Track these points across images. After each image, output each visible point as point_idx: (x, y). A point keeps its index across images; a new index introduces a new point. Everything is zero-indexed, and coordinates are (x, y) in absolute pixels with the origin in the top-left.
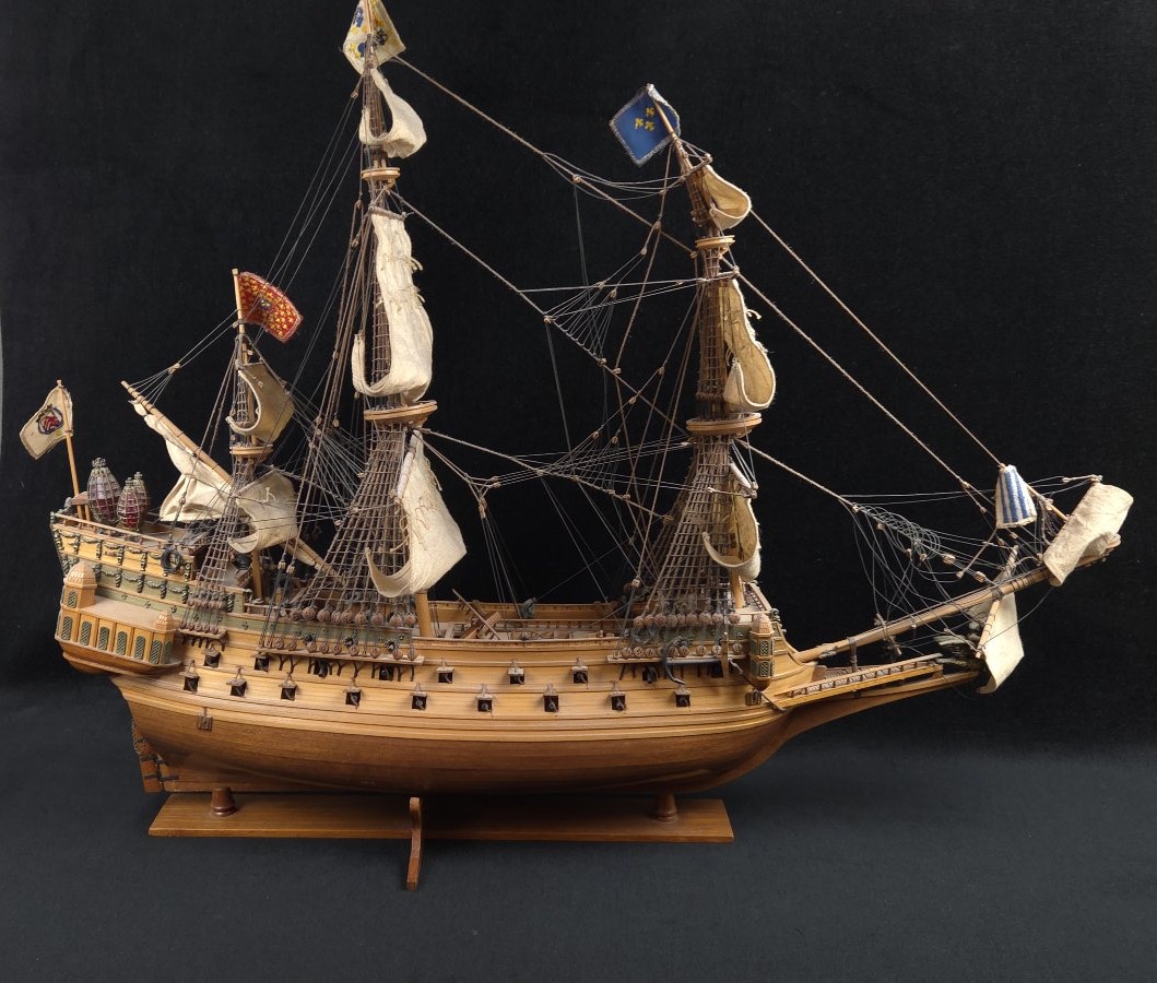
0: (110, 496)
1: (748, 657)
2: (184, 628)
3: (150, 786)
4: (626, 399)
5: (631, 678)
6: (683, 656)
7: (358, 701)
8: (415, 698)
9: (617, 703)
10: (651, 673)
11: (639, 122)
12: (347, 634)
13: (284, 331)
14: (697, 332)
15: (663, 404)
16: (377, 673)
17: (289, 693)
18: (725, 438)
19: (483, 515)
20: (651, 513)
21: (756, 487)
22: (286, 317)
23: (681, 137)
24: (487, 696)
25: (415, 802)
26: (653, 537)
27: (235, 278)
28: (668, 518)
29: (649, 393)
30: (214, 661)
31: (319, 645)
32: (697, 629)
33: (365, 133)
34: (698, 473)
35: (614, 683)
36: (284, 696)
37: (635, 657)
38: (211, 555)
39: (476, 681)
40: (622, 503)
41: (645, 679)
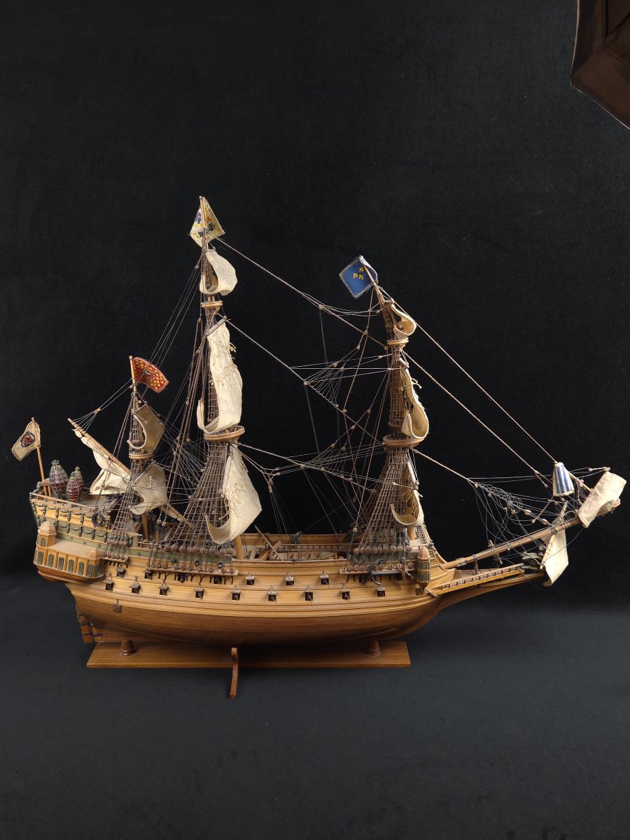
0: (62, 481)
1: (416, 570)
2: (106, 556)
3: (87, 640)
4: (349, 427)
5: (352, 581)
6: (381, 569)
7: (202, 596)
8: (234, 594)
9: (345, 595)
10: (363, 579)
11: (355, 275)
12: (196, 559)
13: (159, 388)
14: (388, 388)
15: (370, 429)
16: (213, 580)
17: (164, 592)
18: (404, 449)
19: (271, 491)
20: (364, 488)
21: (418, 483)
22: (159, 381)
23: (378, 285)
24: (274, 593)
25: (234, 650)
26: (365, 499)
27: (131, 361)
28: (373, 491)
29: (362, 423)
30: (122, 574)
31: (180, 565)
32: (389, 554)
33: (202, 287)
34: (389, 468)
35: (343, 584)
36: (161, 593)
37: (354, 571)
38: (119, 515)
39: (267, 584)
40: (348, 483)
41: (360, 582)
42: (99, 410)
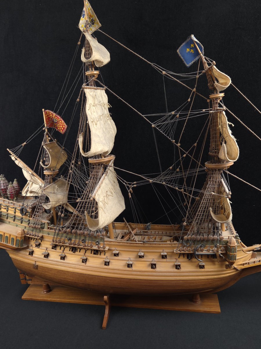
0: (5, 187)
1: (226, 253)
2: (28, 234)
3: (23, 282)
4: (182, 155)
5: (183, 258)
6: (202, 251)
7: (86, 262)
8: (106, 262)
9: (178, 267)
10: (190, 256)
11: (188, 50)
12: (82, 238)
13: (62, 130)
14: (209, 129)
15: (197, 157)
16: (93, 252)
17: (63, 258)
18: (219, 170)
19: (130, 196)
20: (191, 196)
21: (231, 193)
22: (62, 126)
23: (204, 55)
24: (131, 263)
25: (106, 297)
26: (192, 203)
27: (44, 112)
28: (197, 198)
29: (191, 153)
30: (38, 246)
31: (72, 242)
32: (208, 241)
33: (83, 59)
34: (209, 183)
35: (176, 259)
36: (61, 259)
37: (184, 251)
38: (37, 209)
39: (127, 257)
40: (181, 192)
41: (188, 258)
42: (25, 143)
